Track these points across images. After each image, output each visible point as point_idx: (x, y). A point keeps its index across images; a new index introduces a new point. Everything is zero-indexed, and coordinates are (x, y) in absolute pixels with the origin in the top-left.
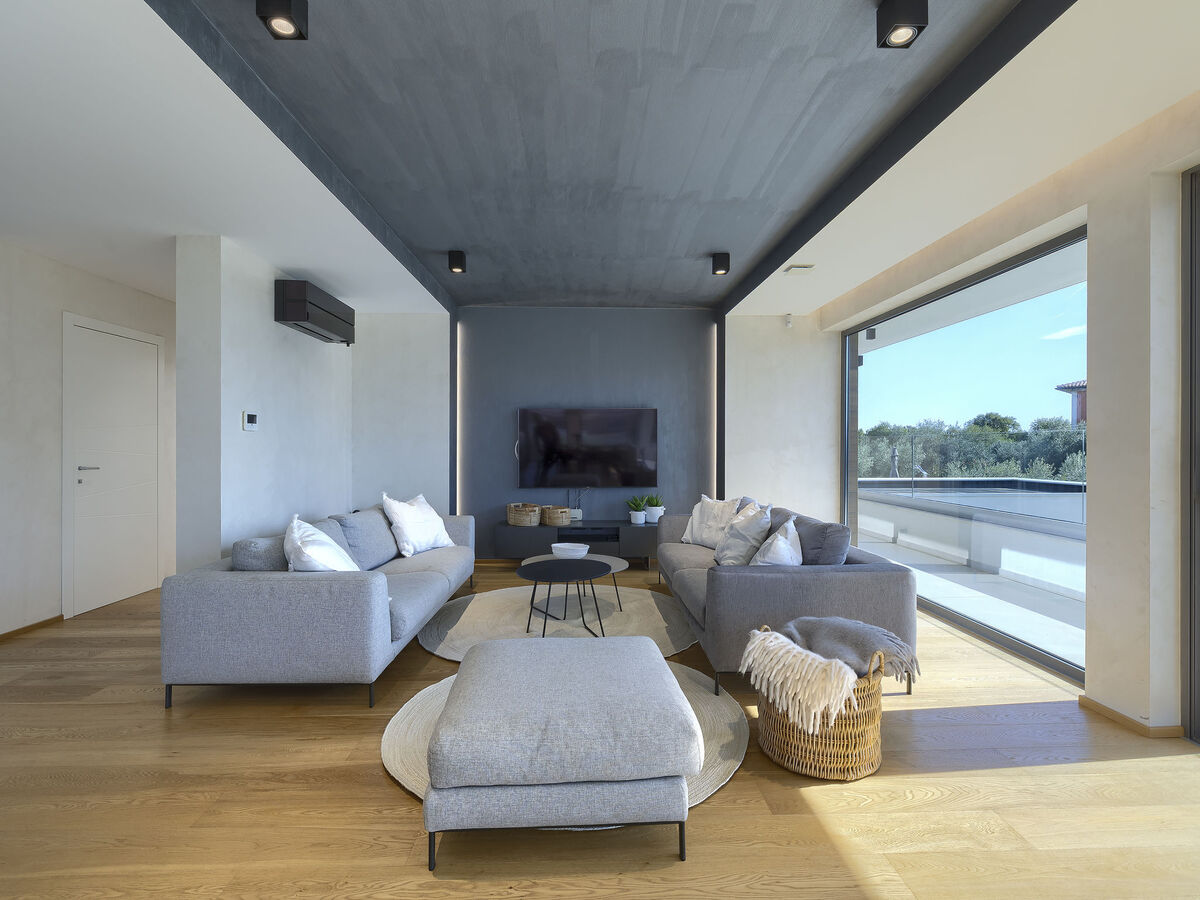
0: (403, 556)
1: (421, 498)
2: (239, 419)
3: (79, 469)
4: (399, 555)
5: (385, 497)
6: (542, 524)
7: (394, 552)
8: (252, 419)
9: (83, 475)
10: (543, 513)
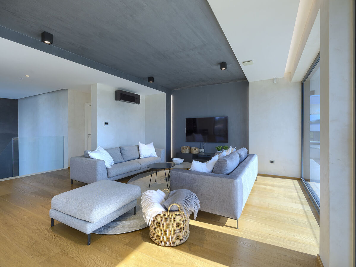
0: (140, 158)
1: (152, 143)
2: (104, 123)
3: (89, 134)
4: (139, 158)
5: (139, 142)
6: (190, 153)
7: (138, 156)
8: (107, 123)
9: (90, 136)
10: (190, 150)
